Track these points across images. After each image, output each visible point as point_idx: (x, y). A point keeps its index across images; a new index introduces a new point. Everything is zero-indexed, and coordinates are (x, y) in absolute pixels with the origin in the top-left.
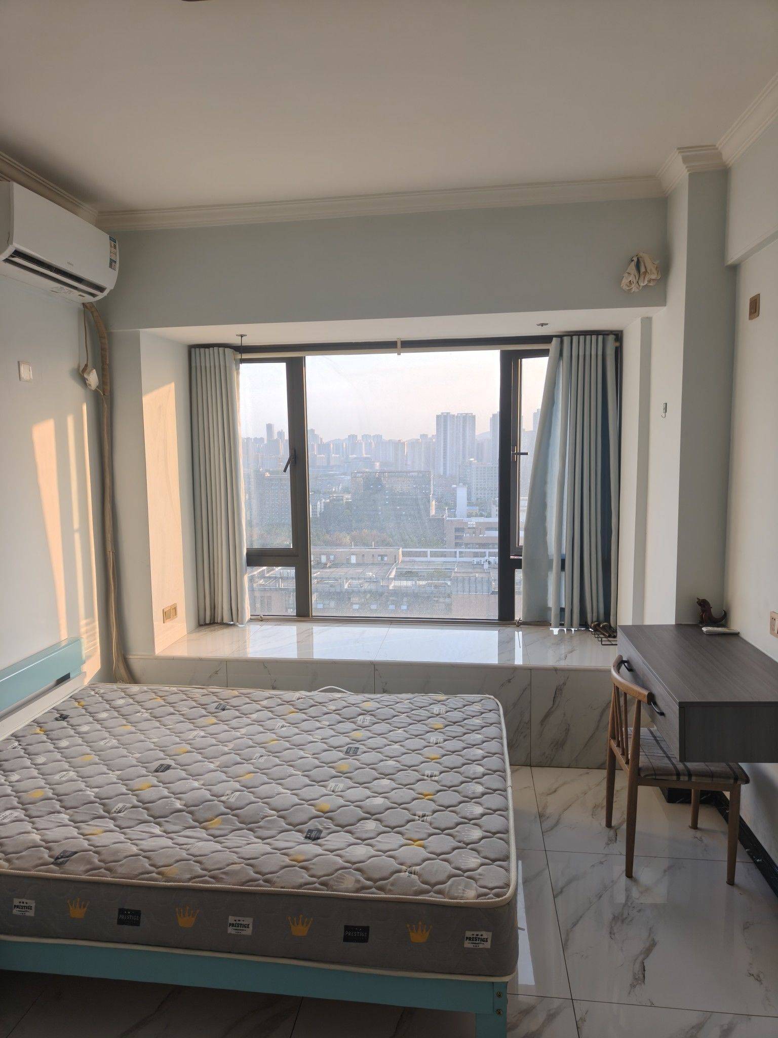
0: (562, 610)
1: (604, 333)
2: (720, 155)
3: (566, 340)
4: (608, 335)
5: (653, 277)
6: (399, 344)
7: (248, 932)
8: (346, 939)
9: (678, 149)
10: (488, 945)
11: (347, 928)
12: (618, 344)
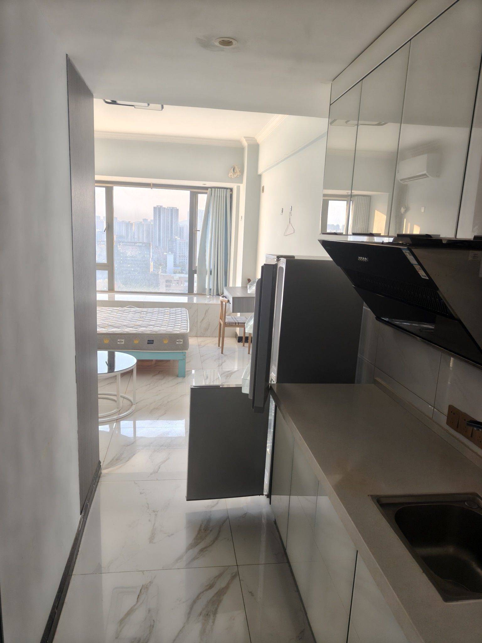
0: (210, 289)
1: (227, 189)
2: (256, 140)
3: (213, 189)
4: (228, 189)
5: (239, 174)
6: (152, 185)
7: (123, 343)
8: (148, 343)
9: (244, 137)
10: (182, 343)
11: (148, 341)
12: (231, 193)
